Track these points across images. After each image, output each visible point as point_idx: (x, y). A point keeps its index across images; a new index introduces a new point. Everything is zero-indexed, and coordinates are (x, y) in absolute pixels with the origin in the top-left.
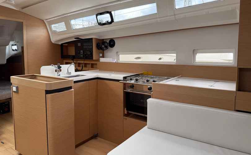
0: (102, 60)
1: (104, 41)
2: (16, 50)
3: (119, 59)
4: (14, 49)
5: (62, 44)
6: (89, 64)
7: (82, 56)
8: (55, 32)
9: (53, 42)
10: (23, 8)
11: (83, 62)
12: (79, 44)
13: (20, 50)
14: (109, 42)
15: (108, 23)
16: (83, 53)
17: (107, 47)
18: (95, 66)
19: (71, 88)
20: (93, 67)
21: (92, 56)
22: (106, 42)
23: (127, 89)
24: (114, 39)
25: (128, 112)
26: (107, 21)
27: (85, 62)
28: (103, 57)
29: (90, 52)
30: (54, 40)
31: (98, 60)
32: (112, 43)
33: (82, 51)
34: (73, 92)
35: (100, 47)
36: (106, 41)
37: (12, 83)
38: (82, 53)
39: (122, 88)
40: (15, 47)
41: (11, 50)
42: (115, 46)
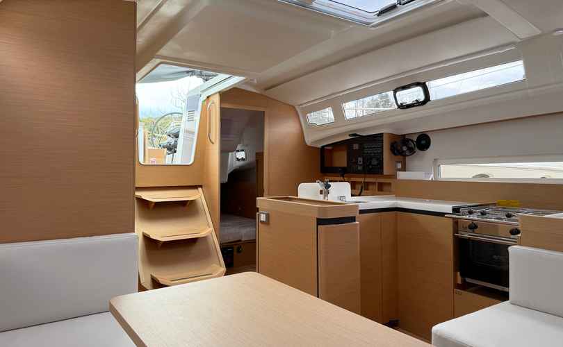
0: (402, 175)
1: (407, 137)
2: (243, 159)
3: (439, 174)
4: (240, 158)
5: (323, 147)
6: (374, 183)
7: (360, 168)
8: (312, 127)
9: (308, 144)
10: (266, 89)
11: (362, 180)
12: (356, 147)
13: (252, 159)
14: (418, 139)
15: (418, 104)
16: (363, 162)
17: (412, 151)
18: (385, 188)
19: (353, 219)
20: (382, 189)
21: (382, 168)
22: (412, 141)
23: (462, 233)
24: (427, 134)
25: (464, 281)
26: (416, 100)
27: (367, 180)
28: (404, 169)
29: (378, 159)
30: (309, 140)
31: (394, 176)
32: (423, 142)
33: (360, 159)
34: (358, 227)
35: (398, 151)
36: (411, 138)
37: (258, 208)
38: (361, 163)
39: (451, 229)
40: (241, 155)
41: (235, 159)
42: (430, 147)
